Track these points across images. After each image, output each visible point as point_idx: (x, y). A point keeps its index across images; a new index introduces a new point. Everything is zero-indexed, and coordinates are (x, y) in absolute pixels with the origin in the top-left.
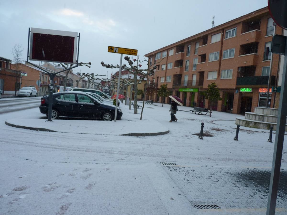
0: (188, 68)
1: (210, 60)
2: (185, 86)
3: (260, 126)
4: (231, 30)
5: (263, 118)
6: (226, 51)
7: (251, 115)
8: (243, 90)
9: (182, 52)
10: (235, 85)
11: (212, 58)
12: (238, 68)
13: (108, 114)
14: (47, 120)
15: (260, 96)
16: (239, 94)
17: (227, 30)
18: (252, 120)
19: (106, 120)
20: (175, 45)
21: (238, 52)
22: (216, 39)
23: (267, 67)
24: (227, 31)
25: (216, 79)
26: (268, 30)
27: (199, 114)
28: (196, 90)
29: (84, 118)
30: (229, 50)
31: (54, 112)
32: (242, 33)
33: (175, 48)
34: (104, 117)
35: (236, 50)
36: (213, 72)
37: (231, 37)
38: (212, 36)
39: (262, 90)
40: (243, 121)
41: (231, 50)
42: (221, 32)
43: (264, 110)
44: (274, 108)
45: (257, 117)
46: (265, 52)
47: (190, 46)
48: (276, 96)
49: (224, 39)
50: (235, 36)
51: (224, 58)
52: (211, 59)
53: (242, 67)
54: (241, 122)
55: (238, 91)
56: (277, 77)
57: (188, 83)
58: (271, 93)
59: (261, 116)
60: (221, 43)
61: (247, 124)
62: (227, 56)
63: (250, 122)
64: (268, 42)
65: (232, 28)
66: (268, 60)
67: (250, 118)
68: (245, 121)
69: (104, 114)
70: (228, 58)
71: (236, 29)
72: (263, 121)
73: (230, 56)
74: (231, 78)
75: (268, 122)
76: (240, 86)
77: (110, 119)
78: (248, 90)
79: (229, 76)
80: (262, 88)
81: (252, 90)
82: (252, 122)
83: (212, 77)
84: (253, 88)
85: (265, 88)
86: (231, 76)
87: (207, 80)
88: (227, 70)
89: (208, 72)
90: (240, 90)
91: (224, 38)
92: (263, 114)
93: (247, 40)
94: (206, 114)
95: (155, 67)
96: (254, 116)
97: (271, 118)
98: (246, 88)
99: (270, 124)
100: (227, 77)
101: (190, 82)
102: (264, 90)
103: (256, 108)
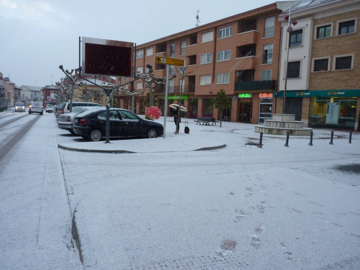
0: (172, 71)
1: (201, 63)
2: (171, 93)
3: (283, 133)
4: (225, 29)
5: (284, 124)
6: (220, 53)
7: (272, 123)
8: (241, 96)
9: (165, 52)
10: (233, 91)
11: (204, 60)
12: (236, 71)
13: (153, 131)
14: (105, 141)
15: (260, 102)
16: (238, 100)
17: (221, 28)
18: (273, 127)
19: (151, 137)
20: (154, 44)
21: (235, 54)
22: (208, 38)
23: (266, 70)
24: (220, 30)
25: (210, 84)
26: (266, 31)
27: (206, 125)
28: (186, 98)
29: (127, 137)
30: (224, 51)
31: (97, 133)
32: (238, 33)
33: (155, 47)
34: (149, 135)
35: (232, 51)
36: (206, 76)
37: (225, 37)
38: (202, 34)
39: (262, 96)
40: (266, 128)
41: (226, 52)
42: (213, 31)
43: (283, 116)
44: (275, 113)
45: (278, 124)
46: (263, 55)
47: (173, 45)
48: (277, 101)
49: (218, 39)
50: (230, 36)
51: (219, 60)
52: (202, 61)
53: (240, 71)
54: (263, 130)
55: (236, 98)
56: (278, 81)
57: (174, 90)
58: (272, 99)
59: (282, 123)
60: (213, 43)
61: (270, 131)
62: (222, 58)
63: (273, 130)
64: (266, 44)
65: (226, 27)
66: (267, 63)
67: (271, 125)
68: (267, 128)
69: (149, 131)
70: (223, 60)
71: (230, 28)
72: (284, 127)
73: (225, 58)
74: (228, 83)
75: (288, 128)
76: (238, 92)
77: (155, 136)
78: (248, 96)
79: (225, 81)
80: (263, 93)
81: (252, 96)
82: (275, 129)
83: (205, 81)
84: (253, 94)
85: (265, 93)
86: (229, 80)
87: (199, 85)
88: (223, 74)
89: (200, 76)
90: (238, 96)
91: (217, 37)
92: (282, 120)
93: (244, 41)
94: (213, 124)
95: (175, 75)
96: (275, 123)
97: (291, 124)
98: (245, 93)
99: (292, 130)
100: (223, 82)
101: (177, 88)
102: (265, 95)
103: (275, 115)
